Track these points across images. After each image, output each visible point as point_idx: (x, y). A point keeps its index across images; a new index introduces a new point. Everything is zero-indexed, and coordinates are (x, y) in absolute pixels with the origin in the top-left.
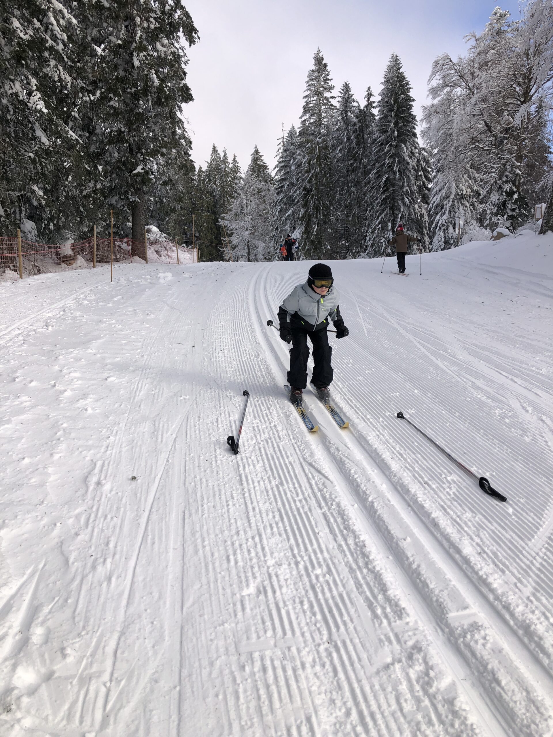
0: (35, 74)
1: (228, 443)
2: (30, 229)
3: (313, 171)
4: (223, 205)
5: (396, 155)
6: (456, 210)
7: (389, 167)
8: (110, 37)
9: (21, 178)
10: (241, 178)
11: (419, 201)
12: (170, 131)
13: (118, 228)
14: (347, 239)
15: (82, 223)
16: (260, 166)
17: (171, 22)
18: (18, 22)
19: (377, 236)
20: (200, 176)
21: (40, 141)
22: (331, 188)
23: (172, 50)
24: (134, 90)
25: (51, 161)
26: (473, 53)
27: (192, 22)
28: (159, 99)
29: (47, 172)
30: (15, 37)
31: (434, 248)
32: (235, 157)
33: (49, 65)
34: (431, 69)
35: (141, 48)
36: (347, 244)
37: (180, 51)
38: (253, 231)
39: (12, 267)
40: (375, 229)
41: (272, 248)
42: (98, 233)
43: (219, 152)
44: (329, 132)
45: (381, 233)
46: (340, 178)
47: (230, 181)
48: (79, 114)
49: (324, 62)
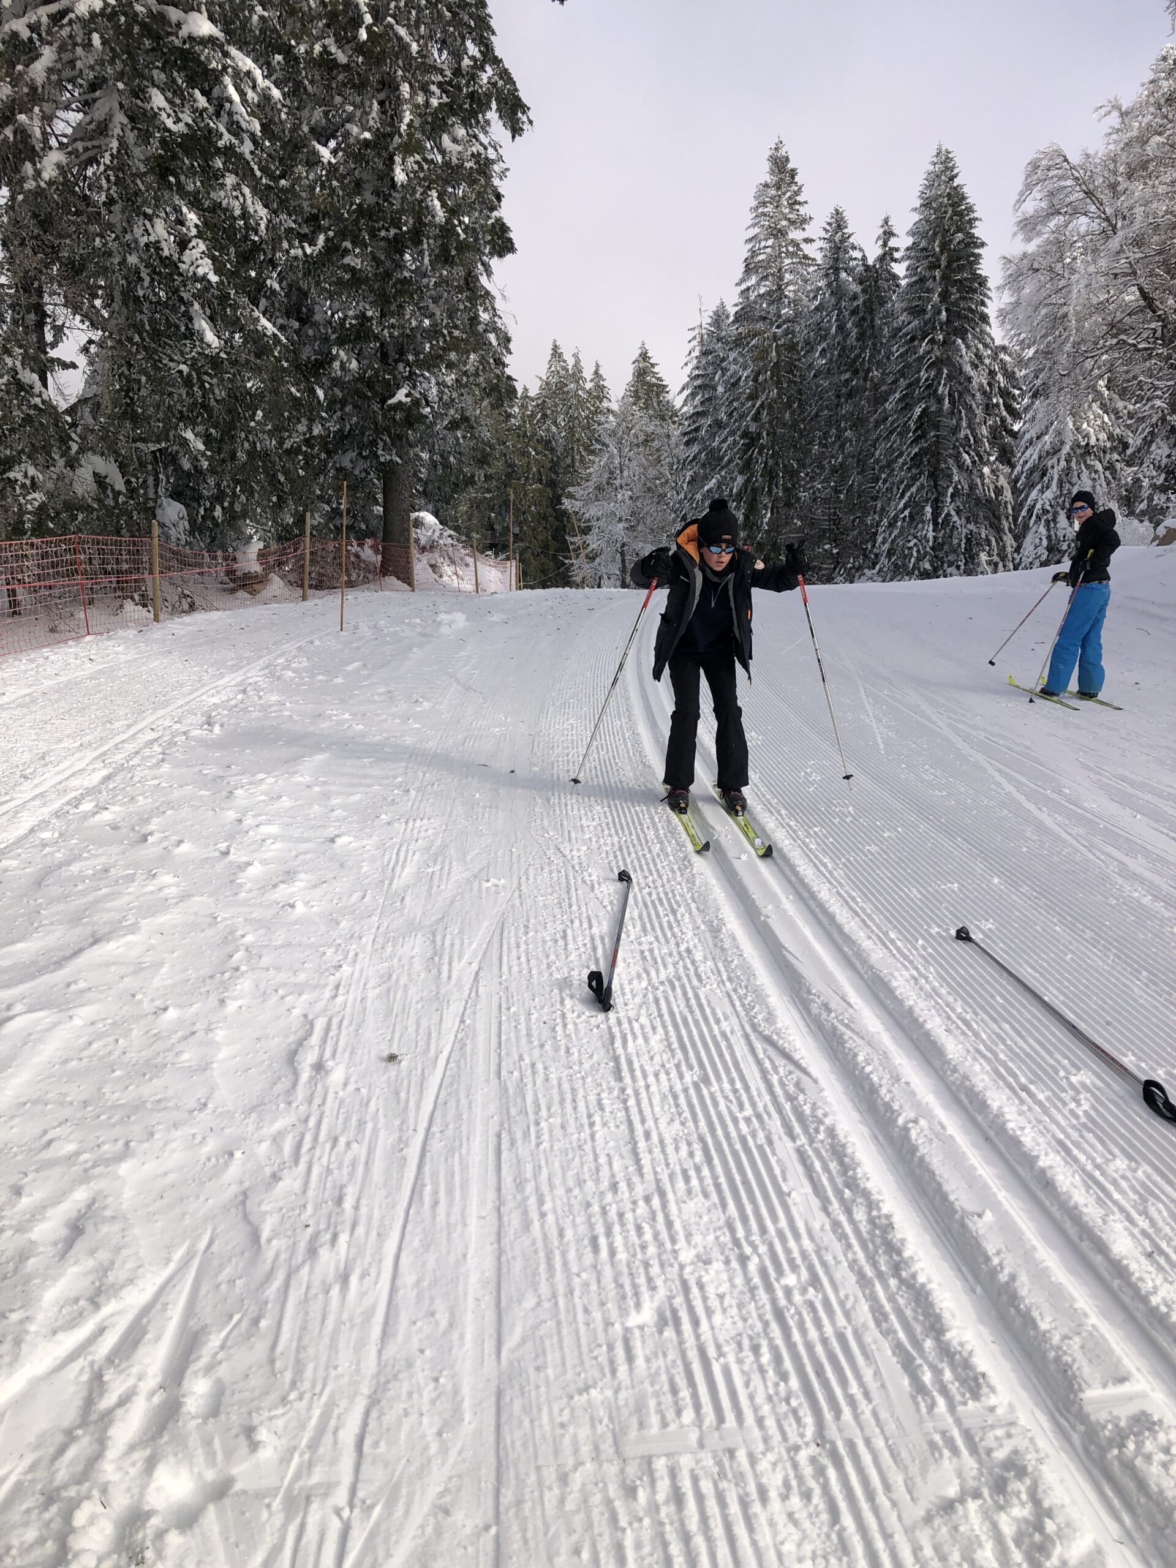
0: (195, 203)
1: (590, 986)
2: (174, 517)
3: (764, 397)
4: (571, 469)
5: (946, 362)
6: (1075, 479)
7: (929, 387)
8: (348, 126)
9: (160, 415)
10: (609, 411)
11: (992, 459)
12: (466, 316)
13: (355, 516)
14: (835, 541)
15: (281, 508)
16: (651, 385)
17: (473, 93)
18: (162, 98)
19: (901, 533)
20: (524, 407)
21: (202, 340)
22: (801, 432)
23: (474, 149)
24: (393, 231)
25: (222, 380)
26: (1115, 142)
27: (516, 90)
28: (445, 249)
29: (213, 403)
30: (155, 127)
31: (1026, 561)
32: (598, 366)
33: (223, 186)
34: (1023, 178)
35: (410, 147)
36: (835, 551)
37: (490, 150)
38: (633, 523)
39: (137, 597)
40: (895, 519)
42: (313, 527)
43: (565, 357)
44: (798, 314)
45: (909, 527)
46: (821, 410)
47: (587, 417)
48: (280, 283)
49: (790, 166)
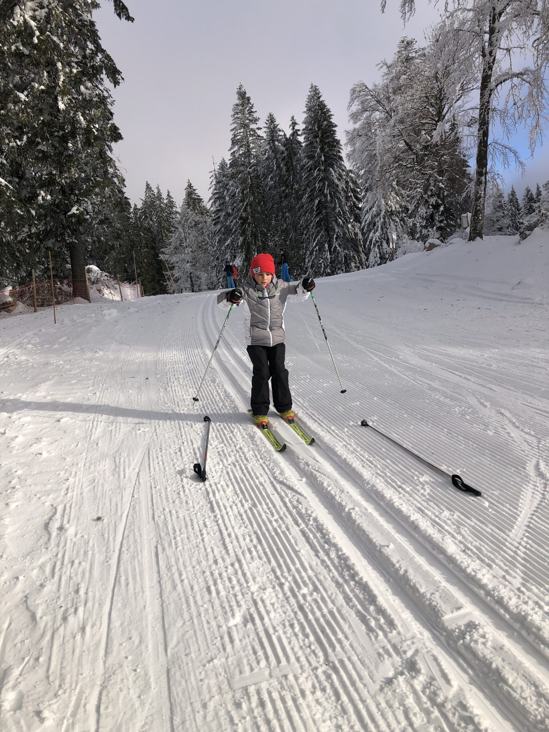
1: (195, 471)
3: (247, 200)
4: (161, 240)
5: (326, 178)
6: (388, 226)
7: (320, 190)
8: (33, 84)
10: (177, 212)
11: (351, 220)
12: (102, 171)
13: (57, 270)
15: (19, 269)
16: (195, 199)
17: (93, 65)
19: (316, 257)
20: (136, 214)
22: (266, 215)
23: (97, 92)
24: (61, 133)
26: (387, 79)
27: (115, 64)
28: (88, 139)
31: (371, 264)
32: (169, 192)
34: (349, 96)
35: (64, 93)
37: (105, 93)
38: (194, 262)
40: (313, 251)
41: (215, 278)
42: (36, 277)
43: (153, 189)
44: (258, 162)
45: (319, 254)
46: (273, 205)
47: (166, 216)
48: (6, 160)
49: (247, 96)
